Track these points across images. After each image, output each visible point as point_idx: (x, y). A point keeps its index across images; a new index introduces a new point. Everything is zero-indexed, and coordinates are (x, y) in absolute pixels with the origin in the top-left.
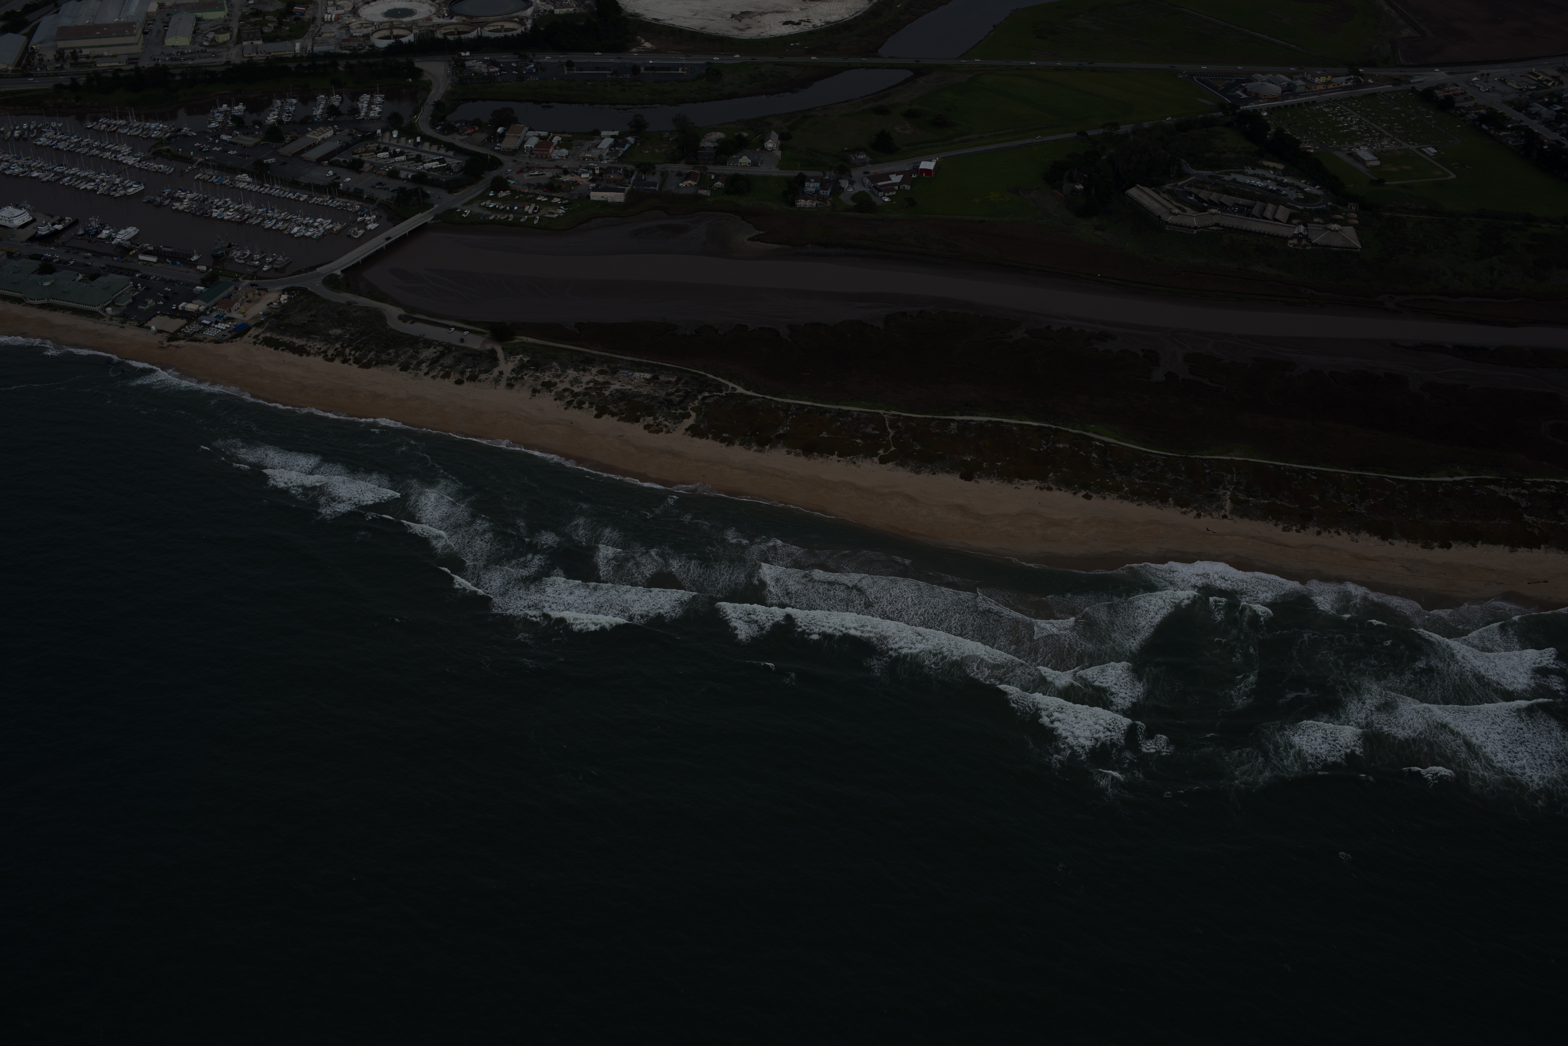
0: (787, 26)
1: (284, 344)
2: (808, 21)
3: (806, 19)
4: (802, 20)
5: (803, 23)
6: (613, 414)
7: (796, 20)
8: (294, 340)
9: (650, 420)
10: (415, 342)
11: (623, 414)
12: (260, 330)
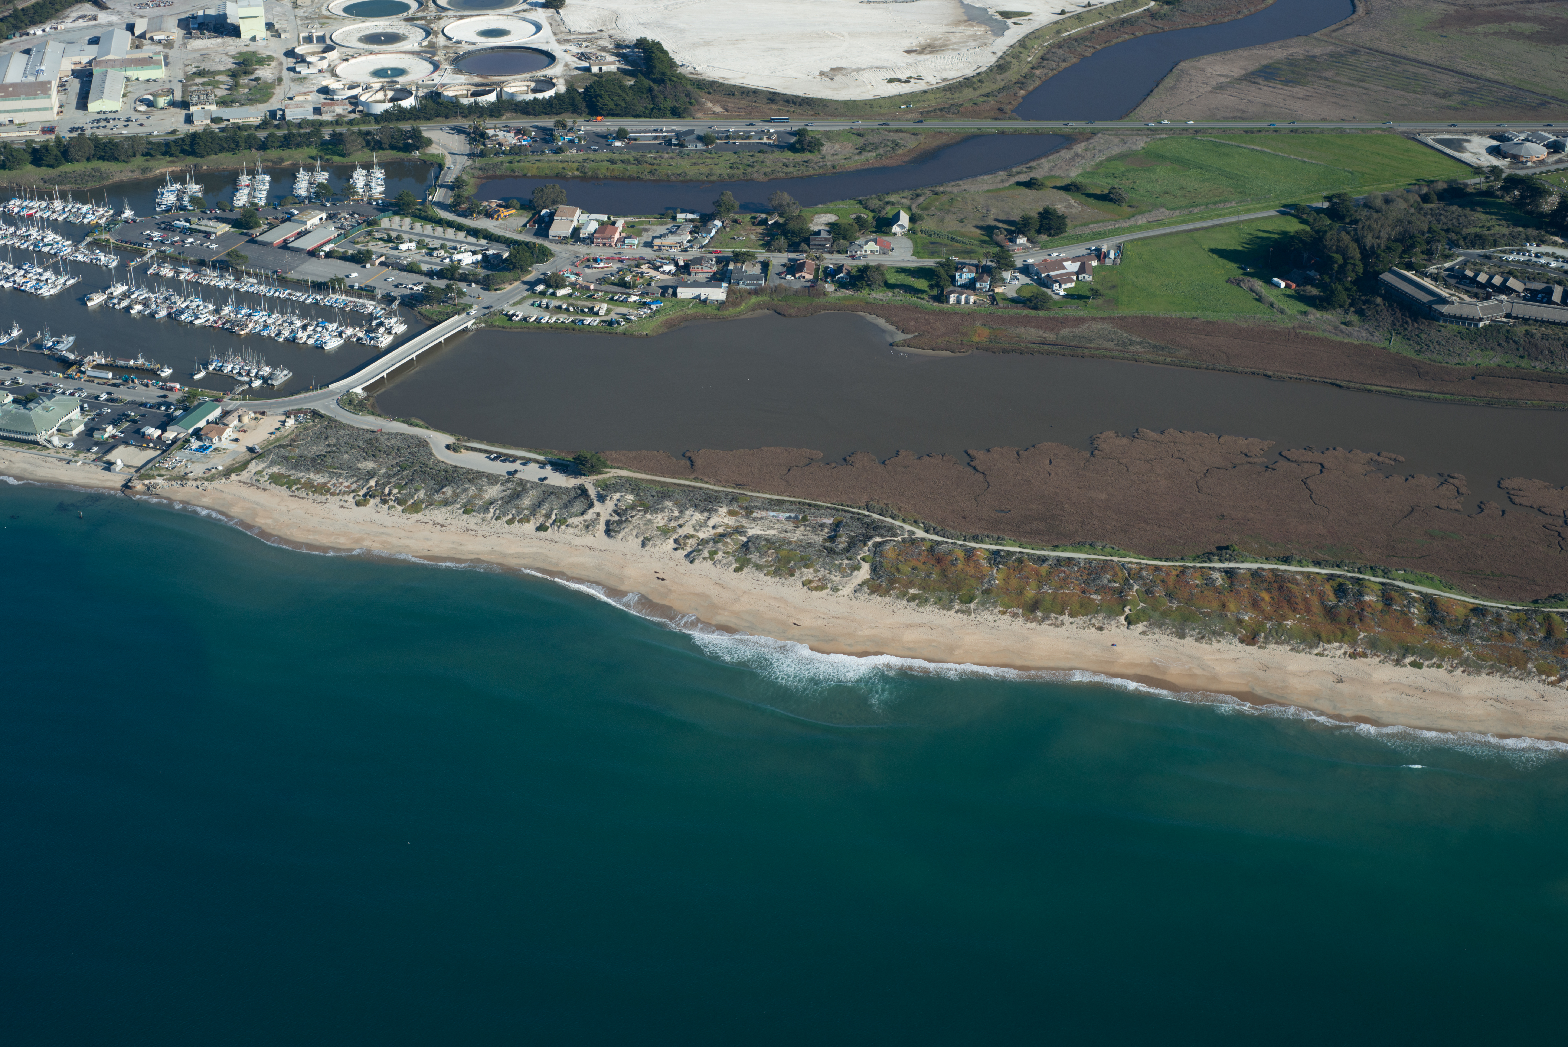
0: (893, 84)
1: (297, 481)
2: (919, 78)
3: (915, 75)
4: (911, 77)
5: (912, 80)
6: (758, 567)
7: (904, 78)
8: (312, 476)
9: (808, 573)
10: (475, 476)
11: (771, 566)
12: (264, 465)
